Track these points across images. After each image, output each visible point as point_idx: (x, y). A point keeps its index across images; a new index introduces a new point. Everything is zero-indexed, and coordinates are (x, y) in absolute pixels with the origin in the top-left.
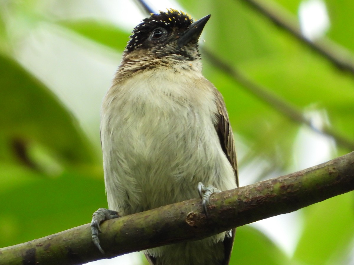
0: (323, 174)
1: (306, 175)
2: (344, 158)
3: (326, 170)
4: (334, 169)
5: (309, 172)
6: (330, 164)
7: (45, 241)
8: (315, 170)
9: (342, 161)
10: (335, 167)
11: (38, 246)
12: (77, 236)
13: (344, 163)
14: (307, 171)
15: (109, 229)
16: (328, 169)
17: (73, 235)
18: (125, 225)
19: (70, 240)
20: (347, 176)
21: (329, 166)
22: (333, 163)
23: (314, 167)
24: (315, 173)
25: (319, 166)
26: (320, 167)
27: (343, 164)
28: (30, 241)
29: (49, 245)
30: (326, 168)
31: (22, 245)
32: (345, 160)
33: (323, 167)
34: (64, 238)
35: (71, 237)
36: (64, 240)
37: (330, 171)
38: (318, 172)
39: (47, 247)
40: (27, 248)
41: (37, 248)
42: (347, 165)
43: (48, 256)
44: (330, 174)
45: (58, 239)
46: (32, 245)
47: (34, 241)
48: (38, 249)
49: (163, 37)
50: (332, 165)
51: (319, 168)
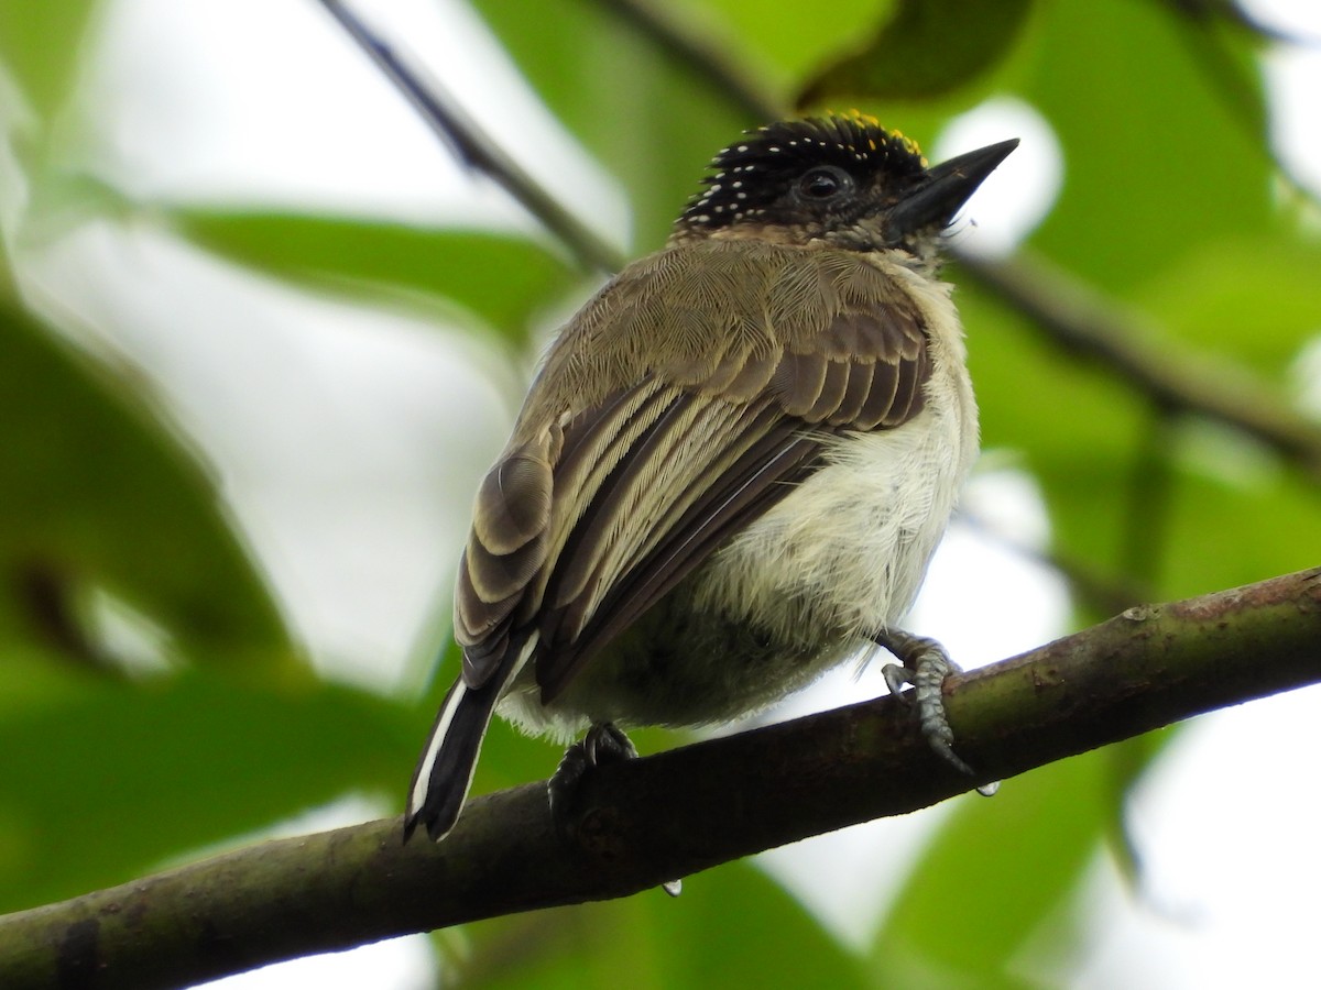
0: (1015, 691)
1: (964, 693)
2: (1083, 639)
3: (1026, 676)
4: (1052, 673)
5: (972, 682)
6: (1039, 658)
7: (130, 897)
8: (991, 676)
9: (1077, 650)
10: (1056, 668)
11: (105, 911)
12: (231, 881)
13: (1085, 654)
14: (966, 681)
15: (333, 861)
16: (1033, 673)
17: (218, 876)
18: (383, 848)
19: (208, 893)
20: (1093, 696)
21: (1034, 663)
22: (1048, 655)
23: (988, 666)
24: (993, 685)
25: (1002, 664)
26: (1008, 668)
27: (1079, 657)
28: (79, 898)
29: (142, 908)
30: (1027, 671)
31: (54, 910)
32: (1089, 647)
33: (1015, 667)
34: (189, 887)
35: (210, 883)
36: (191, 896)
37: (1040, 680)
38: (999, 682)
39: (135, 914)
40: (72, 920)
41: (102, 920)
42: (1092, 663)
43: (138, 944)
44: (1040, 689)
45: (171, 890)
46: (85, 911)
47: (95, 897)
48: (105, 923)
49: (840, 196)
50: (1046, 662)
51: (1003, 669)
